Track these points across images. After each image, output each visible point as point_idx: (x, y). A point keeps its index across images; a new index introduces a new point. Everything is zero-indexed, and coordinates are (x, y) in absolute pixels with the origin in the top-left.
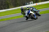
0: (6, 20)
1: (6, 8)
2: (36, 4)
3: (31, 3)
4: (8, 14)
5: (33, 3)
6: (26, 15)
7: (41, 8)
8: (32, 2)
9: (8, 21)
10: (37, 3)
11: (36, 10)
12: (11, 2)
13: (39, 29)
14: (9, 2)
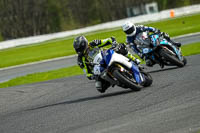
0: (45, 78)
1: (48, 27)
2: (172, 13)
3: (151, 9)
4: (57, 53)
5: (156, 9)
6: (97, 70)
7: (190, 28)
8: (154, 5)
9: (57, 81)
10: (173, 7)
11: (165, 42)
12: (68, 6)
13: (183, 117)
14: (58, 5)
